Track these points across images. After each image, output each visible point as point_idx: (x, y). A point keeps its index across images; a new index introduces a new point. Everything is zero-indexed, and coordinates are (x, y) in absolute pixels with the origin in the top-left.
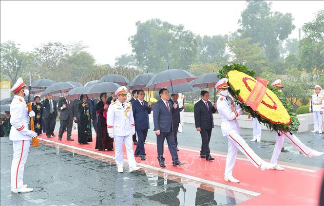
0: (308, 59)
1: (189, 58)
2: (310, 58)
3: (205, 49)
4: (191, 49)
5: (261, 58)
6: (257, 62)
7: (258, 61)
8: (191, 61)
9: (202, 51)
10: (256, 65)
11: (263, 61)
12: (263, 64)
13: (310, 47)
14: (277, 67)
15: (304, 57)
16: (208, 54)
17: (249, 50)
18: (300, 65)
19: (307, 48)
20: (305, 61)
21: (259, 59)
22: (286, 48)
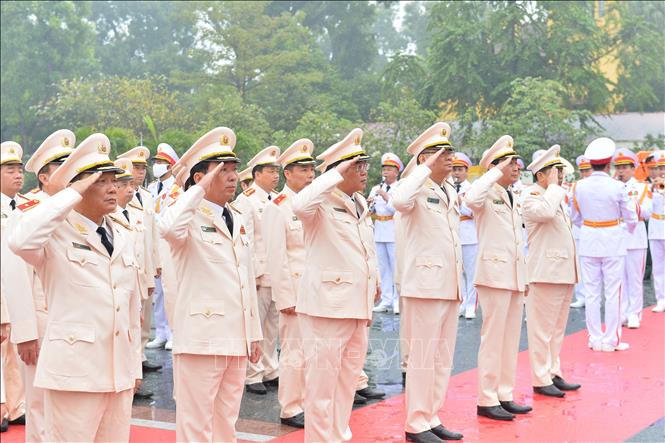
0: (453, 69)
1: (57, 57)
2: (461, 67)
3: (124, 27)
4: (64, 26)
5: (309, 65)
6: (295, 78)
7: (301, 76)
8: (66, 71)
9: (111, 33)
10: (291, 89)
11: (317, 76)
12: (313, 84)
13: (460, 31)
14: (366, 97)
15: (440, 65)
16: (133, 45)
17: (268, 36)
18: (431, 89)
19: (451, 33)
20: (447, 78)
21: (303, 66)
22: (405, 33)
